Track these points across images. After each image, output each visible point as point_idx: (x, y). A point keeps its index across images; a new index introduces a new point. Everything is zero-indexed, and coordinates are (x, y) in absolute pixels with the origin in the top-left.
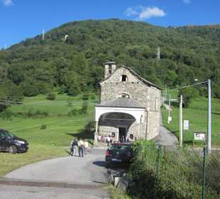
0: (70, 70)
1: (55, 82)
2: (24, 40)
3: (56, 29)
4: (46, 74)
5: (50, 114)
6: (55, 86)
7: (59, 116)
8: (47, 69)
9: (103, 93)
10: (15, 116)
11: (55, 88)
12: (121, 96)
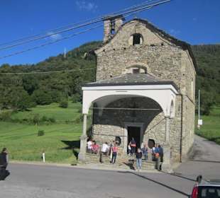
0: (85, 79)
1: (69, 91)
2: (48, 58)
3: (77, 49)
4: (61, 84)
5: (57, 121)
6: (70, 95)
7: (67, 122)
8: (63, 79)
9: (100, 68)
10: (21, 122)
11: (69, 97)
12: (131, 71)
